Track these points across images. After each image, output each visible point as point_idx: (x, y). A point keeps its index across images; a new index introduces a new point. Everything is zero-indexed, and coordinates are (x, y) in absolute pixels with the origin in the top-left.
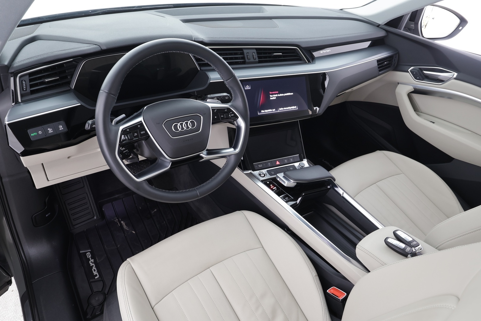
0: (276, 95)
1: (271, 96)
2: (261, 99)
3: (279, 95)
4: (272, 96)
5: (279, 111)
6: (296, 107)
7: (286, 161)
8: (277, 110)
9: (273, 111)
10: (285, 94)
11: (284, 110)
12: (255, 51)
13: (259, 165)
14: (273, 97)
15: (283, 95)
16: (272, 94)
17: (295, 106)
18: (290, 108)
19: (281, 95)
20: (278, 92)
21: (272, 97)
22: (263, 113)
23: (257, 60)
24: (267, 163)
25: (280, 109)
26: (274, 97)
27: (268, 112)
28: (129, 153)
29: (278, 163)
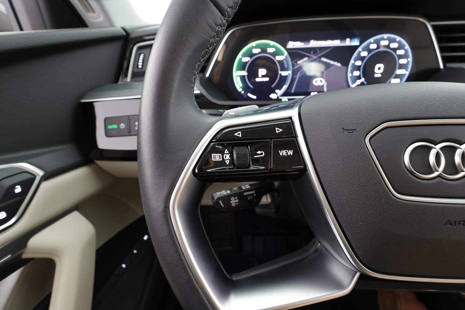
28: (255, 198)
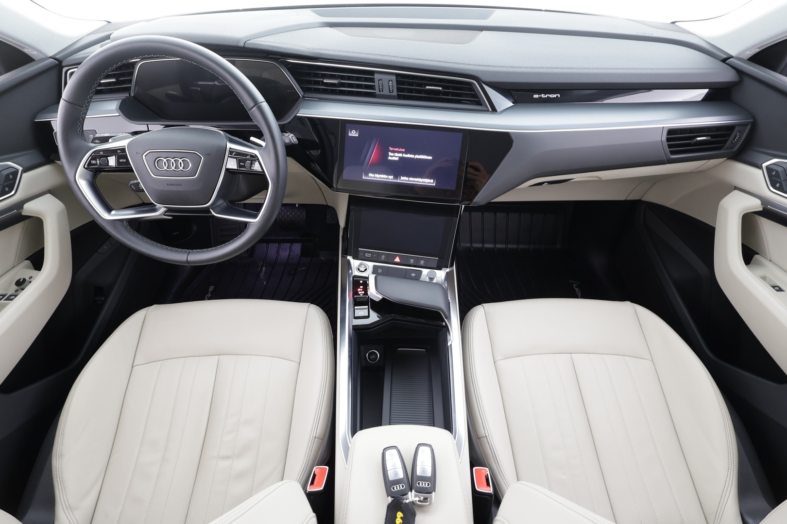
0: (400, 155)
1: (390, 154)
2: (373, 154)
3: (404, 155)
4: (392, 154)
5: (399, 181)
6: (432, 181)
7: (412, 261)
8: (396, 177)
9: (388, 179)
10: (417, 157)
11: (409, 180)
12: (394, 78)
13: (366, 254)
14: (394, 156)
15: (412, 156)
16: (393, 152)
17: (430, 179)
18: (420, 180)
19: (409, 156)
20: (404, 150)
21: (392, 156)
22: (371, 177)
23: (395, 93)
24: (379, 255)
25: (402, 178)
26: (396, 157)
27: (380, 178)
29: (397, 260)
